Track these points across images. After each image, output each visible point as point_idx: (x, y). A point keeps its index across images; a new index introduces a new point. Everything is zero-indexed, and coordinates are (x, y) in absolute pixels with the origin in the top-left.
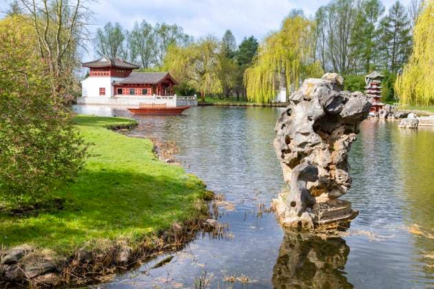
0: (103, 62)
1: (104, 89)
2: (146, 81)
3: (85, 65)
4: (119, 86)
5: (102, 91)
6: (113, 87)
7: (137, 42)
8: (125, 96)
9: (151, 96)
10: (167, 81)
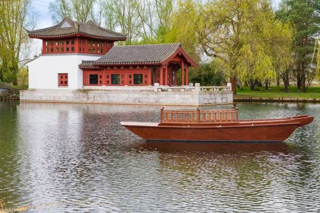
0: (64, 29)
1: (66, 75)
2: (141, 60)
3: (33, 35)
4: (92, 70)
5: (63, 80)
6: (81, 71)
7: (114, 6)
8: (104, 87)
9: (149, 87)
10: (177, 60)
